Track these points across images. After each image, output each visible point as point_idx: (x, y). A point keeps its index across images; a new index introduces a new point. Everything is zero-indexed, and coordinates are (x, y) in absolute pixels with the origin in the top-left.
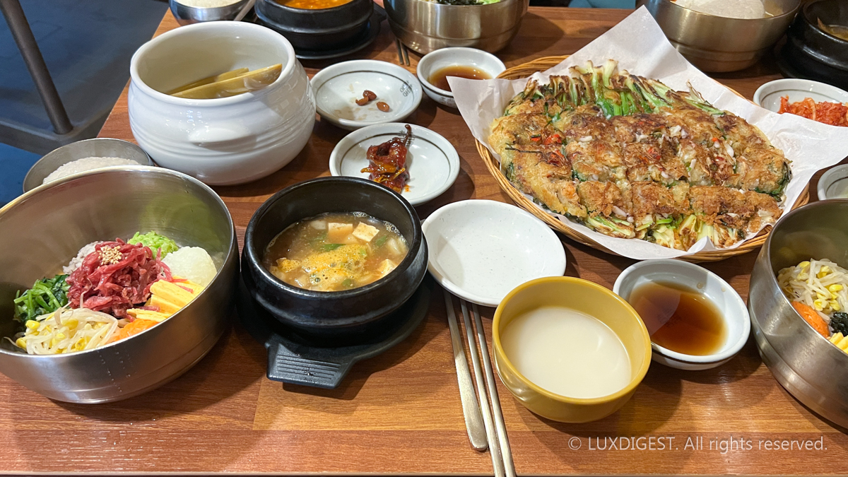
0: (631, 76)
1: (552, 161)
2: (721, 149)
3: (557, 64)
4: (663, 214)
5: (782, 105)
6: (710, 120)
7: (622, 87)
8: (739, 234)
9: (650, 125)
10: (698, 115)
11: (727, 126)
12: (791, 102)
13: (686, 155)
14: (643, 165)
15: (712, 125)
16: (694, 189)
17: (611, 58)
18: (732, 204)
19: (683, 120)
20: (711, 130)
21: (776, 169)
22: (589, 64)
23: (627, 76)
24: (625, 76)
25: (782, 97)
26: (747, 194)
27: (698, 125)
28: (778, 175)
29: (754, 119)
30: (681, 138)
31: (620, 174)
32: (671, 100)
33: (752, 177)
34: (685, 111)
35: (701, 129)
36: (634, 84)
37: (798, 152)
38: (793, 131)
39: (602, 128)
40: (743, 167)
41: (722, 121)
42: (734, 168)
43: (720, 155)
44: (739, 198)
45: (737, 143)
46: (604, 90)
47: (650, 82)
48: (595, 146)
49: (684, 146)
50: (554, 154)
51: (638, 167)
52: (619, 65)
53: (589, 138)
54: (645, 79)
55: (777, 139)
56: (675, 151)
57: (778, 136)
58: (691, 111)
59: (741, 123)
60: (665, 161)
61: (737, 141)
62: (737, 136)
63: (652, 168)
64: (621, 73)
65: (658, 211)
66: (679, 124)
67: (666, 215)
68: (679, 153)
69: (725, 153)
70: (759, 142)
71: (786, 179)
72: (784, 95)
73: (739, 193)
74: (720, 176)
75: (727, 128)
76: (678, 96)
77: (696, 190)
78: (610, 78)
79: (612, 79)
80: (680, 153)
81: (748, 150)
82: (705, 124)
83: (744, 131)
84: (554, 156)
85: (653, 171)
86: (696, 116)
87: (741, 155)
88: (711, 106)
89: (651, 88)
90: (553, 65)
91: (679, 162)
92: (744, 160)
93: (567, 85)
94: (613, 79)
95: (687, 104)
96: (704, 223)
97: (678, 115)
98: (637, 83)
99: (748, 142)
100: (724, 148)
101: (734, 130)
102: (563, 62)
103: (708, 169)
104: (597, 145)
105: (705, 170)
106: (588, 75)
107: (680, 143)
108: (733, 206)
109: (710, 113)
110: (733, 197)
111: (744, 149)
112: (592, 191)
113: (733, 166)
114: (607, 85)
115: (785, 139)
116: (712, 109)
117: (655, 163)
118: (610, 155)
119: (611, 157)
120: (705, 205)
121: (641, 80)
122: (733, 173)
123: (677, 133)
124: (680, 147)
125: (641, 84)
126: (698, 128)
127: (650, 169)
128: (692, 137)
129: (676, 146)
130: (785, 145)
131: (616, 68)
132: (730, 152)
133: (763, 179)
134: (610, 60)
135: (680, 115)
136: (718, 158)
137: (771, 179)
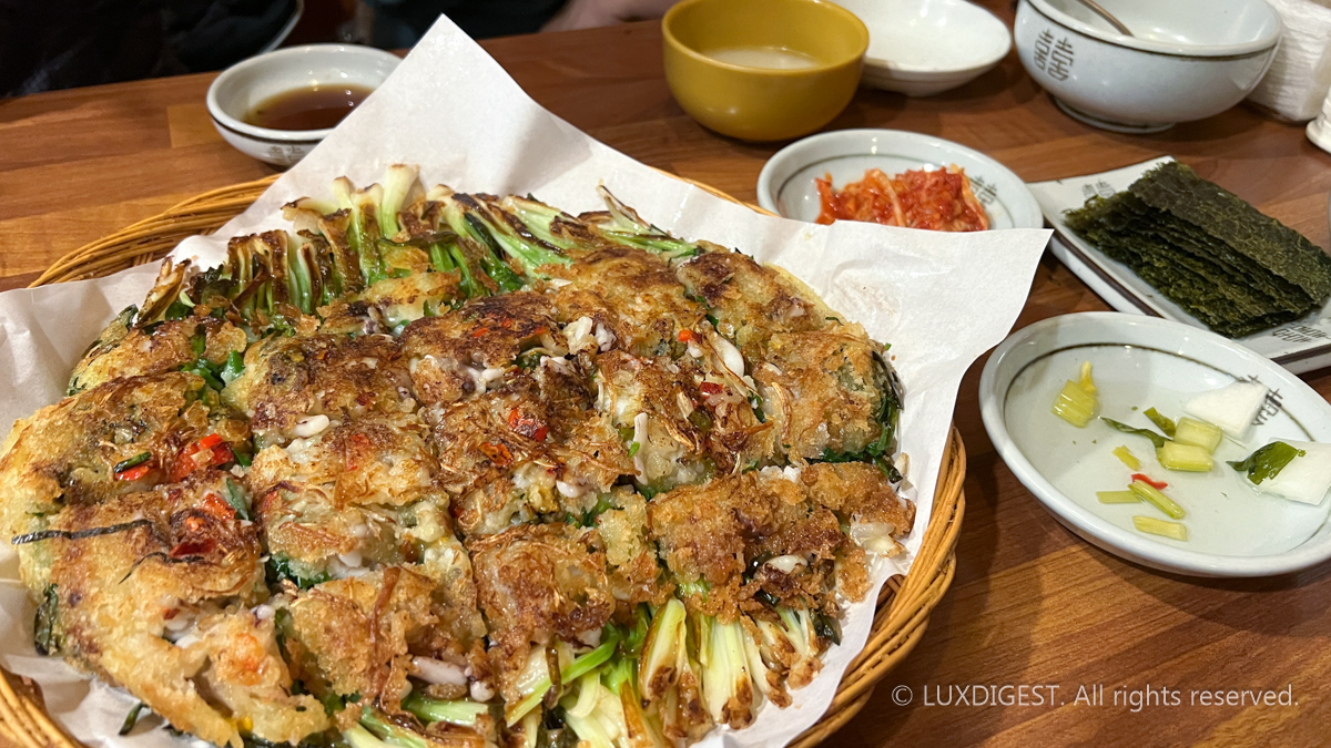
0: (457, 197)
1: (185, 549)
2: (707, 359)
3: (249, 204)
4: (581, 637)
5: (823, 197)
6: (668, 276)
7: (432, 232)
8: (819, 629)
9: (507, 332)
10: (635, 268)
11: (711, 285)
12: (839, 185)
13: (621, 400)
14: (495, 473)
15: (674, 292)
16: (659, 509)
17: (398, 162)
18: (776, 526)
19: (598, 295)
20: (673, 307)
21: (859, 381)
22: (341, 188)
23: (448, 200)
24: (440, 199)
25: (818, 180)
26: (808, 479)
27: (639, 300)
28: (868, 394)
29: (772, 249)
30: (599, 352)
31: (427, 527)
32: (566, 242)
33: (807, 421)
34: (602, 267)
35: (648, 308)
36: (467, 217)
37: (896, 318)
38: (868, 264)
39: (365, 376)
40: (775, 396)
41: (696, 273)
42: (755, 405)
43: (711, 379)
44: (789, 500)
45: (745, 328)
46: (384, 249)
47: (509, 203)
48: (340, 447)
49: (610, 376)
50: (195, 514)
51: (482, 483)
52: (423, 175)
53: (318, 423)
54: (495, 198)
55: (836, 291)
56: (590, 397)
57: (837, 281)
58: (617, 261)
59: (743, 267)
60: (562, 438)
61: (744, 323)
62: (741, 307)
63: (528, 473)
64: (433, 194)
65: (563, 629)
66: (588, 309)
67: (592, 636)
68: (600, 396)
69: (723, 370)
70: (797, 311)
71: (890, 403)
72: (820, 172)
73: (785, 484)
74: (725, 441)
75: (712, 291)
76: (579, 228)
77: (667, 509)
78: (397, 214)
79: (404, 216)
80: (604, 399)
81: (776, 342)
82: (656, 292)
83: (756, 289)
84: (194, 525)
85: (532, 483)
86: (632, 272)
87: (763, 360)
88: (666, 237)
89: (511, 219)
90: (240, 209)
91: (601, 430)
92: (774, 378)
93: (279, 257)
94: (406, 217)
95: (607, 243)
96: (712, 619)
97: (583, 280)
98: (474, 213)
99: (770, 318)
100: (714, 355)
101: (730, 292)
102: (265, 196)
103: (687, 433)
104: (349, 438)
105: (677, 438)
106: (337, 218)
107: (597, 367)
108: (780, 531)
109: (666, 256)
110: (772, 500)
111: (766, 340)
112: (334, 623)
113: (750, 400)
114: (391, 232)
115: (856, 287)
116: (667, 244)
117: (532, 457)
118: (391, 465)
119: (394, 475)
120: (704, 554)
121: (483, 204)
122: (756, 422)
123: (584, 338)
124: (600, 378)
125: (482, 212)
126: (638, 309)
127: (520, 481)
128: (628, 341)
129: (589, 380)
130: (861, 304)
131: (417, 183)
132: (732, 360)
133: (836, 421)
134: (395, 166)
135: (591, 281)
136: (707, 387)
137: (856, 414)
